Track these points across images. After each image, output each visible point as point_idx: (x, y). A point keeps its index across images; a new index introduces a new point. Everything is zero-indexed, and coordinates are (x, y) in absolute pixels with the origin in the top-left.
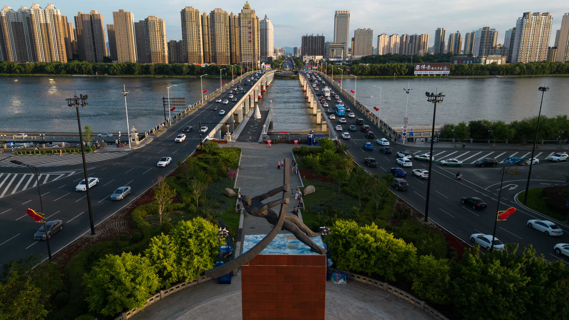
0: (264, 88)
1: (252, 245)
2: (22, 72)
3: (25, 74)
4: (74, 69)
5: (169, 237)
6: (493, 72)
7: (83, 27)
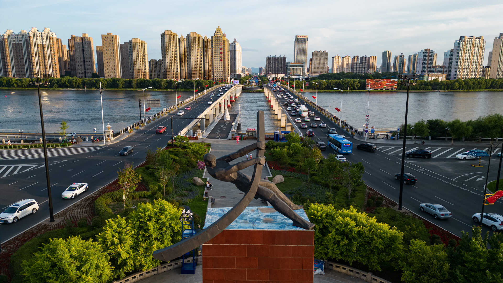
0: (233, 99)
1: (216, 218)
2: (19, 86)
3: (21, 88)
4: (65, 83)
5: (126, 220)
6: (435, 87)
7: (75, 47)
